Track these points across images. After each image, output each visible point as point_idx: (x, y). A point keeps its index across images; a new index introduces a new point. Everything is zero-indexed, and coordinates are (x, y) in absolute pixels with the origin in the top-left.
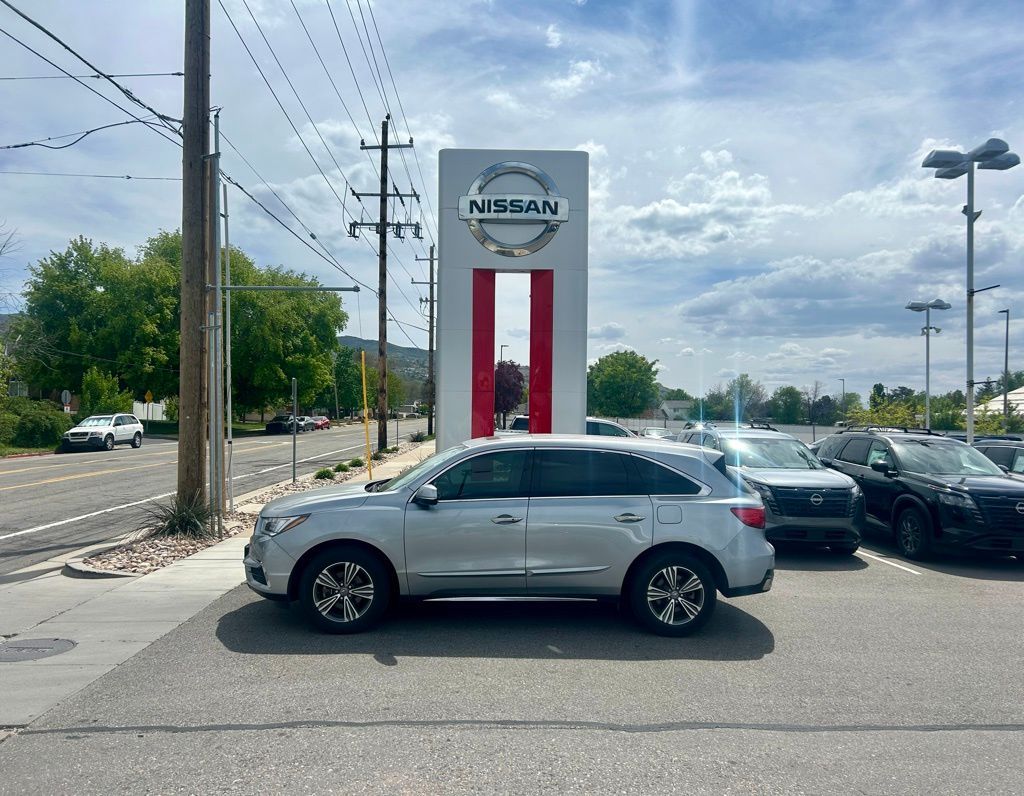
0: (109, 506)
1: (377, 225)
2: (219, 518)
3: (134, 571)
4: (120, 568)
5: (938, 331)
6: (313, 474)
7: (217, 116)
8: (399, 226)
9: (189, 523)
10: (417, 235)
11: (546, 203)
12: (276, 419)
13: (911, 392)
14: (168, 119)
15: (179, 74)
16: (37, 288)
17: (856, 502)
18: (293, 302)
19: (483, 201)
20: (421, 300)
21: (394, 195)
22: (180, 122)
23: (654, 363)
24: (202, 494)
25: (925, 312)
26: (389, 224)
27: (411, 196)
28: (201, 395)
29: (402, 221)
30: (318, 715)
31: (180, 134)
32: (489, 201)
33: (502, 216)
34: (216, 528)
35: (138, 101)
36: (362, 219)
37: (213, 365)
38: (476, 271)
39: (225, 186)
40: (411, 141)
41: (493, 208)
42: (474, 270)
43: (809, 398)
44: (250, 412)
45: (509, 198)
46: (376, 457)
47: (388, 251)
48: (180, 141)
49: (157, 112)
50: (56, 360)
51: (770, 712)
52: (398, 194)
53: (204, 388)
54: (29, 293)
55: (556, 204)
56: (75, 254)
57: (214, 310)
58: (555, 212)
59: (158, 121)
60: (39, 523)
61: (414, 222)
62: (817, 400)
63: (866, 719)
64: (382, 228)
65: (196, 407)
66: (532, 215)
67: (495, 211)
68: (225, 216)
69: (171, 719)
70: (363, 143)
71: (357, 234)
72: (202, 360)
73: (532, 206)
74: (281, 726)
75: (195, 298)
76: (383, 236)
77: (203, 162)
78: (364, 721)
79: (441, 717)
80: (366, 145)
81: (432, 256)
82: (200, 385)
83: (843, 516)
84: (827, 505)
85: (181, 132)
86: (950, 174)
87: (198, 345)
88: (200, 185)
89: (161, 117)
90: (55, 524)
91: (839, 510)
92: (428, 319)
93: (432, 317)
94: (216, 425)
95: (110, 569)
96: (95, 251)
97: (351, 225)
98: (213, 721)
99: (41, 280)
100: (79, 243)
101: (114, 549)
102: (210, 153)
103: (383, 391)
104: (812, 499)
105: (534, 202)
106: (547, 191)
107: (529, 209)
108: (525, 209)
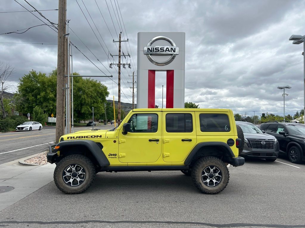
0: (37, 145)
3: (40, 164)
4: (35, 163)
5: (287, 95)
7: (68, 22)
8: (124, 65)
10: (129, 67)
11: (172, 49)
13: (274, 115)
14: (53, 24)
15: (57, 10)
16: (21, 85)
17: (276, 144)
18: (94, 88)
19: (152, 48)
20: (130, 88)
22: (57, 25)
25: (283, 89)
26: (121, 64)
27: (128, 55)
28: (63, 109)
29: (125, 63)
30: (97, 218)
33: (157, 53)
35: (44, 17)
36: (113, 63)
37: (67, 100)
40: (128, 40)
41: (155, 50)
42: (149, 70)
43: (243, 117)
44: (81, 120)
45: (160, 47)
47: (121, 72)
48: (57, 31)
50: (26, 105)
52: (124, 55)
54: (19, 86)
55: (175, 49)
56: (31, 75)
57: (67, 84)
58: (174, 51)
59: (50, 24)
60: (14, 149)
61: (128, 63)
62: (246, 118)
64: (119, 65)
65: (61, 113)
66: (168, 52)
68: (71, 55)
69: (41, 219)
70: (114, 40)
71: (112, 67)
72: (63, 98)
73: (167, 49)
75: (61, 79)
76: (120, 67)
77: (64, 37)
78: (114, 221)
79: (144, 220)
80: (115, 41)
81: (133, 75)
82: (63, 106)
83: (272, 148)
84: (266, 145)
85: (58, 28)
86: (298, 43)
87: (62, 93)
88: (63, 44)
89: (51, 23)
90: (19, 150)
91: (271, 146)
92: (132, 93)
93: (133, 93)
94: (68, 119)
95: (32, 163)
96: (37, 74)
97: (110, 64)
98: (56, 220)
99: (23, 83)
100: (33, 72)
101: (35, 157)
102: (66, 34)
103: (119, 113)
104: (262, 143)
105: (168, 48)
106: (172, 45)
107: (166, 50)
108: (165, 50)
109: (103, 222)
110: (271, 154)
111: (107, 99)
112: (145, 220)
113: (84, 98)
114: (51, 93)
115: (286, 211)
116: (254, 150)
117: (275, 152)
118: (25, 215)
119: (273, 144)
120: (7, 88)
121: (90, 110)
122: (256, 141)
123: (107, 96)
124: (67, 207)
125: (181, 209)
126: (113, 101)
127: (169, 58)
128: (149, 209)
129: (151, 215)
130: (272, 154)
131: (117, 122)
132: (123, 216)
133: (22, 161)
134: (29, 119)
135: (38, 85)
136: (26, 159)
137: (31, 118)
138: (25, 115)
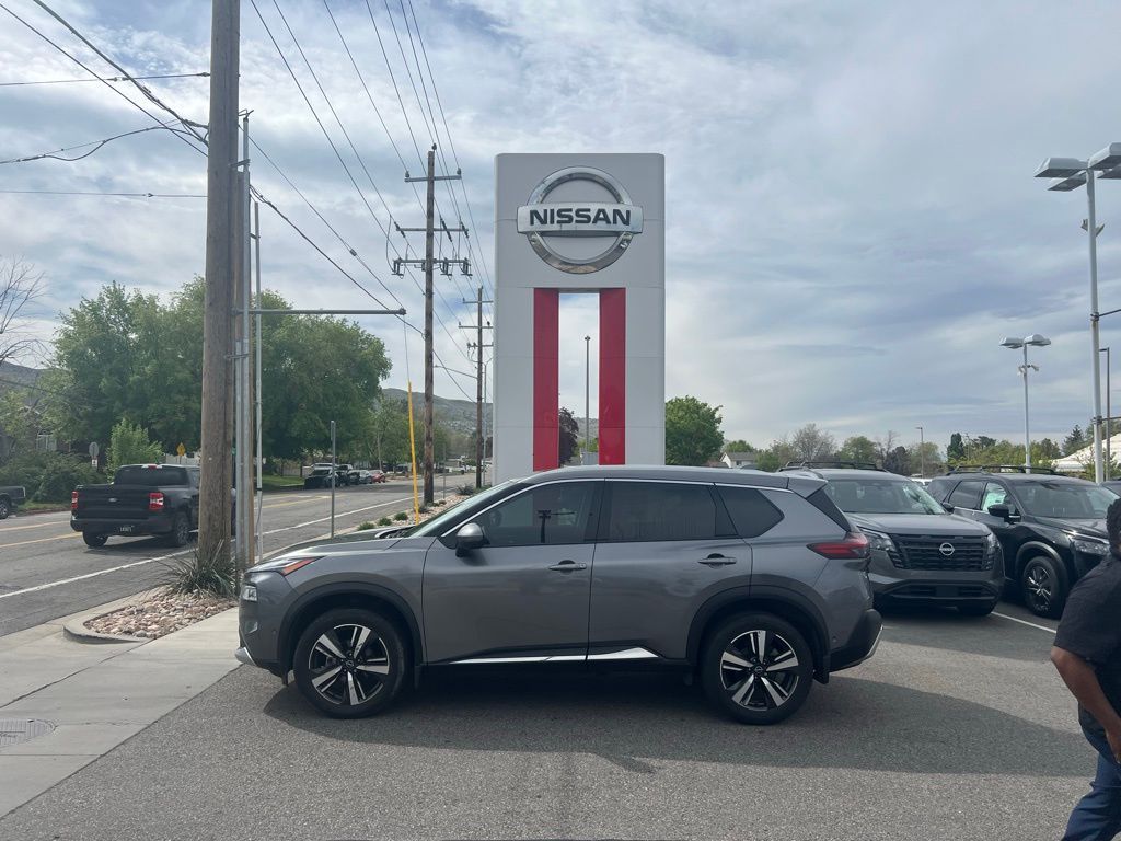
0: (126, 561)
1: (423, 262)
4: (126, 632)
5: (1036, 369)
6: (354, 529)
7: (246, 120)
8: (446, 262)
9: (209, 580)
10: (465, 272)
11: (616, 212)
12: (315, 473)
13: (992, 442)
14: (192, 124)
15: (204, 75)
16: (68, 336)
17: (994, 554)
19: (546, 211)
20: (469, 345)
21: (441, 230)
22: (205, 127)
23: (717, 409)
24: (226, 546)
25: (1023, 349)
26: (435, 261)
27: (459, 230)
28: (225, 433)
29: (450, 257)
31: (206, 143)
32: (552, 211)
33: (566, 227)
35: (158, 101)
36: (407, 256)
37: (239, 399)
38: (537, 290)
39: (256, 204)
40: (459, 172)
41: (557, 218)
43: (883, 450)
44: (288, 466)
45: (575, 207)
46: (422, 511)
47: (435, 289)
48: (205, 149)
49: (181, 116)
52: (445, 229)
53: (229, 426)
54: (60, 341)
55: (628, 213)
56: (107, 300)
57: (241, 339)
58: (626, 222)
59: (181, 127)
61: (462, 258)
62: (891, 451)
64: (428, 265)
65: (220, 447)
66: (602, 226)
67: (558, 222)
68: (257, 237)
70: (408, 175)
71: (401, 272)
72: (227, 393)
73: (602, 215)
75: (220, 323)
76: (429, 274)
77: (231, 171)
80: (411, 177)
81: (480, 299)
82: (225, 423)
83: (979, 569)
84: (959, 556)
85: (207, 139)
86: (1066, 185)
87: (224, 375)
88: (226, 196)
89: (185, 122)
90: (63, 582)
91: (974, 562)
92: (477, 365)
93: (480, 363)
94: (242, 468)
95: (114, 633)
96: (128, 297)
97: (395, 262)
99: (72, 328)
100: (112, 288)
101: (123, 609)
102: (239, 160)
103: (429, 439)
104: (941, 549)
105: (604, 211)
106: (618, 199)
107: (597, 219)
108: (592, 219)
110: (977, 589)
111: (384, 384)
113: (301, 384)
114: (179, 368)
115: (1021, 798)
116: (917, 574)
117: (991, 582)
119: (982, 551)
120: (13, 349)
121: (322, 425)
122: (920, 544)
123: (385, 375)
124: (247, 794)
125: (654, 793)
126: (407, 394)
127: (607, 244)
128: (539, 797)
129: (547, 818)
130: (980, 589)
131: (419, 471)
133: (76, 623)
134: (95, 462)
135: (128, 339)
136: (88, 615)
137: (102, 459)
138: (80, 448)
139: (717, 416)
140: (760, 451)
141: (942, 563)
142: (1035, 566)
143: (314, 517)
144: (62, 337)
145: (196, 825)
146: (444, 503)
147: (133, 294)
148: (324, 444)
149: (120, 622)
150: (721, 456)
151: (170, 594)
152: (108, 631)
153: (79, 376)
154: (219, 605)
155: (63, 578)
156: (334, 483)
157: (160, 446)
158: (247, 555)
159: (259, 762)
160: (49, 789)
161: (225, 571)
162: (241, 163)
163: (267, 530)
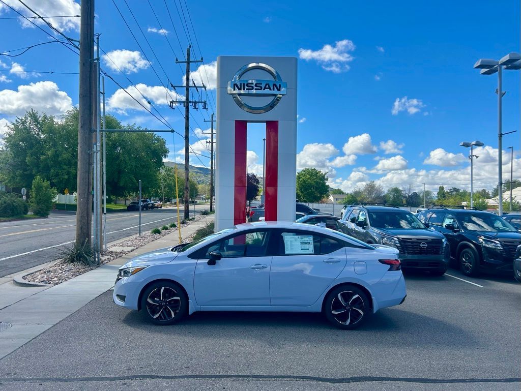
0: (41, 247)
1: (184, 102)
2: (98, 254)
3: (50, 283)
4: (42, 282)
5: (477, 157)
6: (150, 231)
7: (98, 38)
8: (195, 103)
9: (81, 257)
10: (205, 107)
11: (274, 85)
12: (132, 203)
13: (459, 190)
14: (72, 40)
15: (78, 16)
19: (241, 84)
20: (207, 142)
21: (193, 87)
22: (78, 41)
23: (326, 174)
24: (89, 241)
25: (471, 147)
26: (190, 102)
27: (202, 87)
28: (88, 188)
29: (197, 101)
30: (146, 371)
31: (79, 49)
32: (244, 84)
33: (251, 92)
34: (97, 259)
37: (95, 172)
38: (237, 121)
39: (103, 77)
40: (202, 59)
41: (246, 87)
43: (406, 193)
44: (119, 199)
45: (255, 82)
46: (183, 223)
47: (190, 116)
48: (78, 52)
49: (66, 36)
51: (413, 370)
52: (195, 86)
53: (91, 184)
54: (6, 138)
55: (280, 85)
56: (29, 118)
57: (96, 144)
58: (279, 90)
59: (67, 41)
60: (3, 256)
61: (203, 101)
62: (410, 194)
63: (471, 375)
64: (187, 104)
65: (86, 194)
66: (267, 91)
67: (247, 89)
68: (103, 93)
69: (59, 373)
70: (177, 60)
71: (173, 107)
72: (89, 169)
73: (267, 86)
74: (124, 378)
75: (86, 136)
76: (187, 108)
77: (91, 62)
78: (174, 375)
79: (219, 373)
80: (179, 61)
81: (212, 119)
82: (89, 183)
83: (438, 254)
84: (429, 248)
85: (79, 47)
86: (489, 72)
87: (88, 160)
88: (88, 75)
89: (69, 39)
90: (11, 257)
91: (436, 251)
92: (210, 151)
93: (212, 151)
94: (97, 203)
95: (37, 282)
96: (40, 117)
97: (171, 102)
98: (84, 375)
99: (12, 132)
100: (31, 113)
101: (41, 270)
102: (95, 58)
103: (187, 188)
104: (421, 245)
105: (268, 84)
106: (275, 79)
107: (265, 88)
108: (263, 88)
109: (157, 377)
110: (437, 264)
112: (221, 374)
113: (124, 160)
114: (64, 152)
117: (443, 260)
118: (34, 369)
119: (440, 246)
121: (135, 181)
123: (166, 156)
124: (99, 355)
127: (269, 100)
129: (231, 366)
130: (439, 264)
132: (188, 367)
133: (18, 277)
134: (24, 198)
135: (40, 137)
136: (24, 273)
137: (28, 196)
138: (17, 191)
139: (326, 177)
140: (348, 194)
141: (421, 251)
142: (465, 253)
143: (131, 225)
144: (8, 136)
145: (77, 369)
146: (194, 219)
147: (42, 116)
148: (136, 189)
149: (39, 277)
150: (329, 196)
151: (62, 264)
152: (34, 281)
153: (16, 155)
154: (87, 269)
155: (12, 255)
156: (140, 208)
157: (56, 190)
158: (99, 245)
159: (105, 342)
160: (11, 353)
161: (89, 253)
162: (95, 60)
163: (109, 232)
